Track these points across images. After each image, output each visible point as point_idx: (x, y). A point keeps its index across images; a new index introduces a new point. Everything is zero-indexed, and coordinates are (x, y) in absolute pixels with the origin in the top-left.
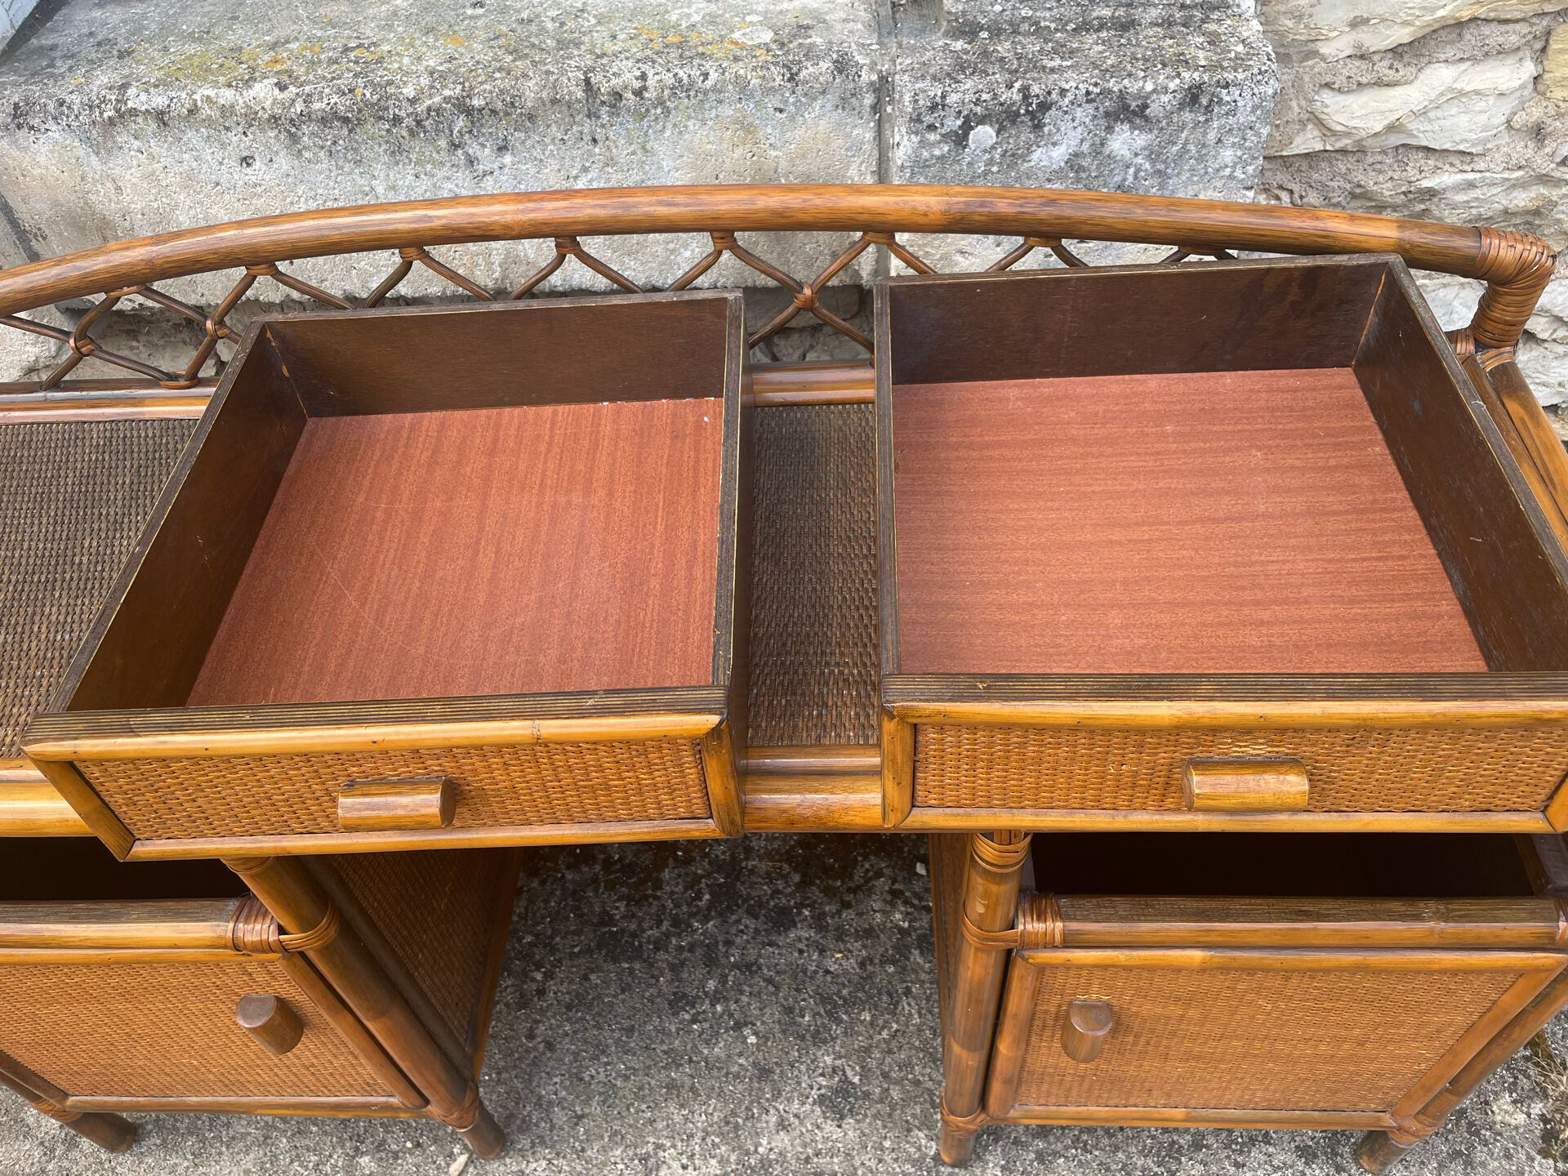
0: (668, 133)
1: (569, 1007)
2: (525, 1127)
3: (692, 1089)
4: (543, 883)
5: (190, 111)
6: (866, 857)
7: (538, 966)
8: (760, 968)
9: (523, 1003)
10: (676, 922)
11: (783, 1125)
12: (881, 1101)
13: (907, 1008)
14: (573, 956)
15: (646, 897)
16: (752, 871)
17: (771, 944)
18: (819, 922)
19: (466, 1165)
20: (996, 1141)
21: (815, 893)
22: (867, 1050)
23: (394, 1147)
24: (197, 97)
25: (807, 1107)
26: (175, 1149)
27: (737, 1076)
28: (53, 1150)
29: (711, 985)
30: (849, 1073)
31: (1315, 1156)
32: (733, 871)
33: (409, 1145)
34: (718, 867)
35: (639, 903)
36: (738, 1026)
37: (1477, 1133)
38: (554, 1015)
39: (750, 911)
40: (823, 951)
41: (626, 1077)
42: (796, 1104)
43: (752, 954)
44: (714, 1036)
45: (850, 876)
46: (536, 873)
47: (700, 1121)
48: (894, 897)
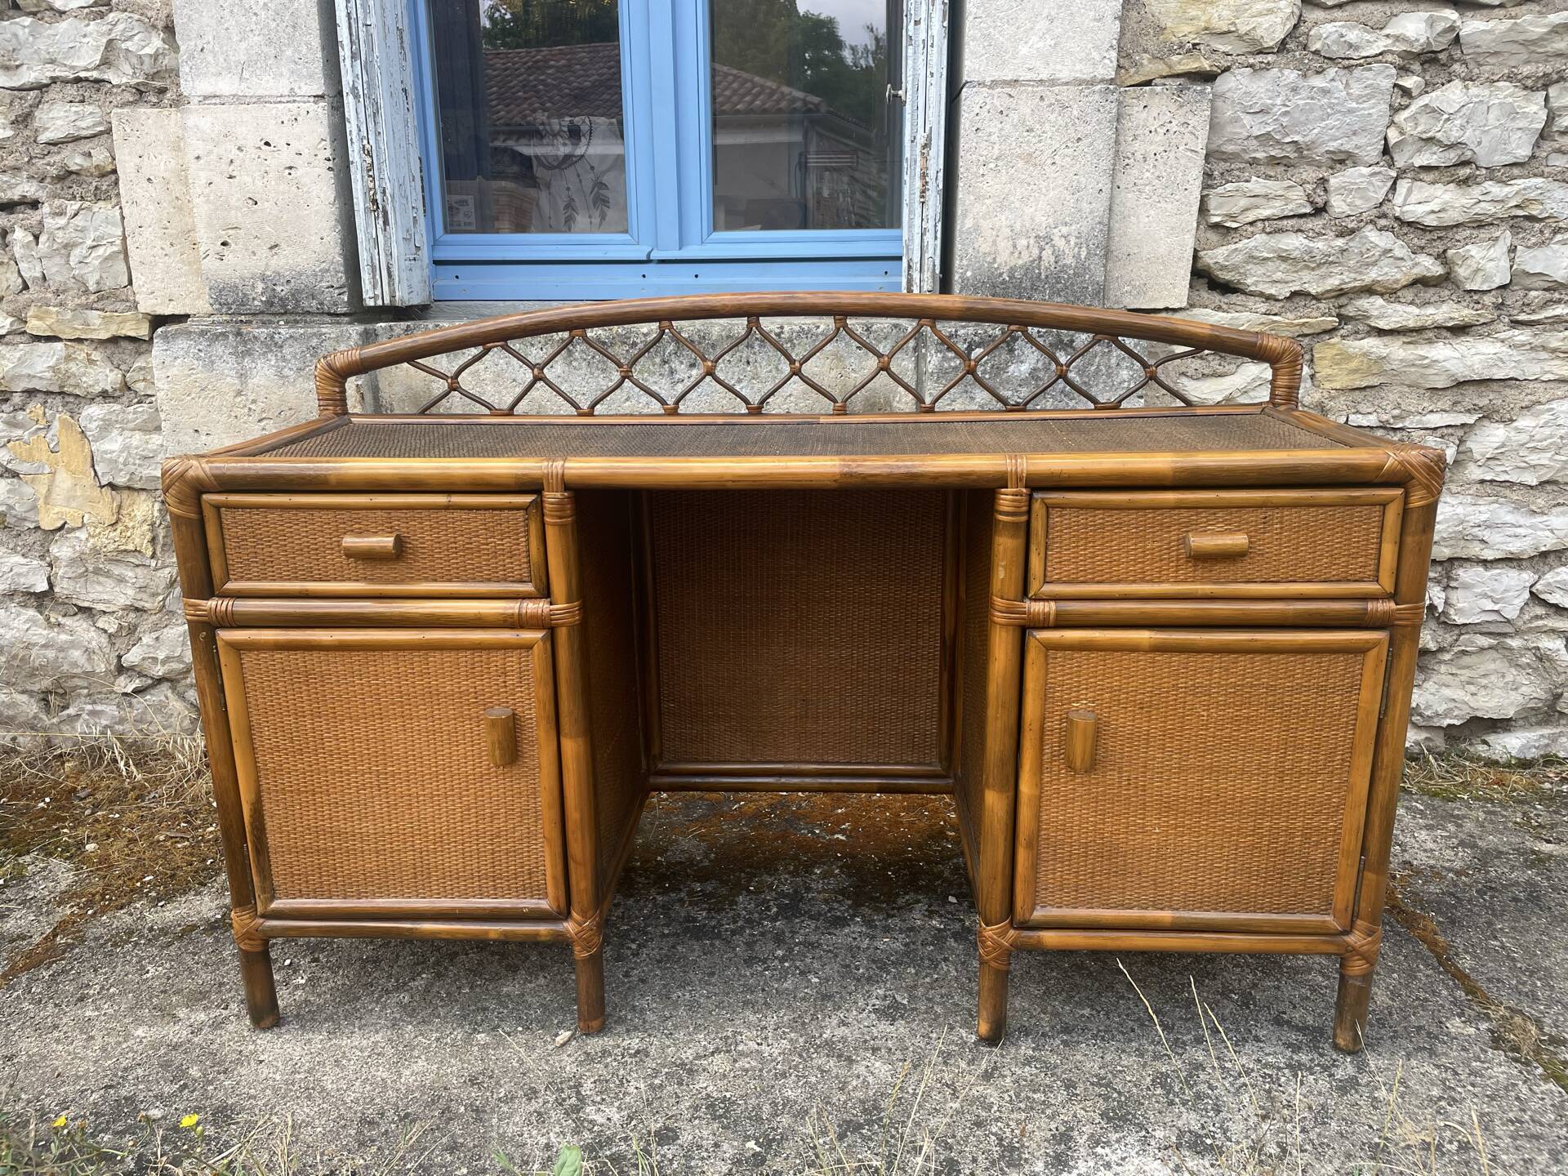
1: (659, 962)
2: (621, 1021)
3: (766, 1003)
4: (637, 901)
6: (906, 893)
7: (633, 941)
9: (619, 958)
10: (749, 921)
11: (843, 1023)
12: (927, 1013)
13: (945, 968)
14: (663, 936)
15: (724, 910)
16: (813, 898)
17: (830, 934)
18: (869, 923)
19: (569, 1040)
20: (1027, 1035)
22: (915, 987)
23: (507, 1029)
25: (864, 1015)
26: (312, 1030)
27: (803, 999)
28: (201, 1030)
29: (780, 953)
30: (899, 998)
31: (1300, 1048)
32: (796, 897)
33: (520, 1029)
34: (785, 896)
35: (718, 911)
36: (802, 973)
37: (1436, 1038)
38: (647, 965)
39: (811, 918)
40: (873, 938)
41: (708, 997)
42: (855, 1013)
43: (813, 938)
44: (783, 978)
45: (894, 902)
46: (632, 896)
47: (772, 1021)
48: (931, 914)
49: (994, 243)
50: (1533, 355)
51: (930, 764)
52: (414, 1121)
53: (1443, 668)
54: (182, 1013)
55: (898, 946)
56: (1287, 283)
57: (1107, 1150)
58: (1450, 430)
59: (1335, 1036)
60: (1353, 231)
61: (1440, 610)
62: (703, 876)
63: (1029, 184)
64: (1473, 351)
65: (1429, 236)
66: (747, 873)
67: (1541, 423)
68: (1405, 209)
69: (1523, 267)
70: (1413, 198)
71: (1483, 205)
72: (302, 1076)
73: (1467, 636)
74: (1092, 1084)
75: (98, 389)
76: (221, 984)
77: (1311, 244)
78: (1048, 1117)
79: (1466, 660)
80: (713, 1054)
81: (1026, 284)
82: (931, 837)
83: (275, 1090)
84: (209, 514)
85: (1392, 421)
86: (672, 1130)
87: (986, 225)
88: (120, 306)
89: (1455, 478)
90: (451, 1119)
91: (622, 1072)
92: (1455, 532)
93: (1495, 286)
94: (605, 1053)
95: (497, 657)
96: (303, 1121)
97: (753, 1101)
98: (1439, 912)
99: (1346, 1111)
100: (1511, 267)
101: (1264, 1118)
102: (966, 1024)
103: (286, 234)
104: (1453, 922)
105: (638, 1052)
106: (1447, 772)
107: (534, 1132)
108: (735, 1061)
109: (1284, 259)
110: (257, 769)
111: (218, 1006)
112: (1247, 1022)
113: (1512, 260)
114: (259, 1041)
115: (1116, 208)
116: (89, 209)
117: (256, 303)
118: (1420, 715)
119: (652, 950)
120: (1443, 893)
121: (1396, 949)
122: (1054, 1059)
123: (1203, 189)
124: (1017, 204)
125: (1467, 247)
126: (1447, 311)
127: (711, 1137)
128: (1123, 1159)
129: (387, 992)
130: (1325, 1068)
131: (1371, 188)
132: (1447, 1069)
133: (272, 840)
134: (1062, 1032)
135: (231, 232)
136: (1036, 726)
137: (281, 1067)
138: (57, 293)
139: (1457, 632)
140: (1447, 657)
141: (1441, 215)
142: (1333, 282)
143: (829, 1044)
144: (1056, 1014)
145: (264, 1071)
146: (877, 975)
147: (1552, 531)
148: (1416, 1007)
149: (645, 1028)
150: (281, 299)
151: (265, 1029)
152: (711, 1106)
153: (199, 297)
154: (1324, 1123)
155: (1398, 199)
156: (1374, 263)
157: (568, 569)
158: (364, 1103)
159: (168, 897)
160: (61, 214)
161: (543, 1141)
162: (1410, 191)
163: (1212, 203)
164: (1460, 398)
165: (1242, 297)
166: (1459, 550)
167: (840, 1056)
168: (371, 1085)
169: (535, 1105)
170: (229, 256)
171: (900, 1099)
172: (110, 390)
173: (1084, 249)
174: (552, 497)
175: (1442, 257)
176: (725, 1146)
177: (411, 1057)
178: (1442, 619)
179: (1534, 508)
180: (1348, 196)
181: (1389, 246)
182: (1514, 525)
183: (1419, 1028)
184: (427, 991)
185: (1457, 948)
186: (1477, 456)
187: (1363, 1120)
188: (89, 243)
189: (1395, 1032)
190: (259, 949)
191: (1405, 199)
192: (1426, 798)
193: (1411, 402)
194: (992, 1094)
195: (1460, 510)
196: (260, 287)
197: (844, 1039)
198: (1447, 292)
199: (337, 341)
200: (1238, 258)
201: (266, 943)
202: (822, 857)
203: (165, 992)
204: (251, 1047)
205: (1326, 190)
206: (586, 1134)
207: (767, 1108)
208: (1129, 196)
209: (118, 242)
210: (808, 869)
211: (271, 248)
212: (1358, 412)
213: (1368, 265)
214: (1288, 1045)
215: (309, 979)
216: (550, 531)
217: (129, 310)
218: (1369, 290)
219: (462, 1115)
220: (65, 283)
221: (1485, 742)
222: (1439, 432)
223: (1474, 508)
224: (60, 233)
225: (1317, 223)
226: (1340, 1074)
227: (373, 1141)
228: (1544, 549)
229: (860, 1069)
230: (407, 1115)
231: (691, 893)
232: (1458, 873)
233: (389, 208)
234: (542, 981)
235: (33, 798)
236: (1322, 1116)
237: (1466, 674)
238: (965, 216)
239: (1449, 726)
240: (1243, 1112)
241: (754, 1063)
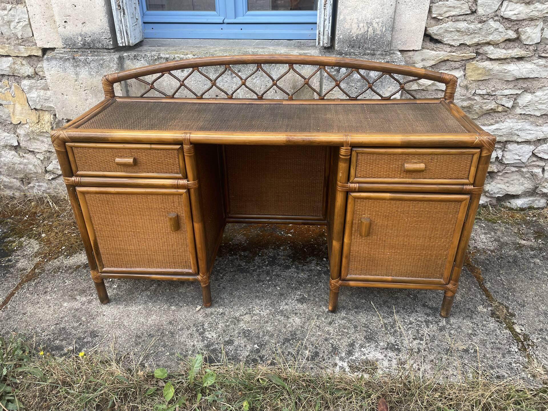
0: (275, 69)
1: (229, 281)
2: (217, 302)
3: (262, 297)
4: (223, 259)
5: (174, 59)
6: (310, 257)
7: (221, 273)
8: (281, 276)
9: (217, 280)
10: (259, 267)
11: (286, 304)
12: (313, 301)
13: (320, 285)
14: (231, 272)
15: (251, 262)
16: (279, 258)
17: (284, 272)
18: (297, 268)
19: (200, 309)
20: (344, 309)
21: (296, 263)
22: (310, 292)
23: (181, 305)
24: (176, 56)
25: (293, 301)
26: (120, 304)
27: (274, 295)
28: (85, 304)
29: (268, 278)
30: (305, 295)
31: (430, 315)
32: (274, 258)
33: (185, 305)
34: (270, 257)
35: (249, 263)
36: (275, 286)
37: (473, 312)
38: (225, 282)
39: (279, 266)
40: (298, 273)
41: (245, 294)
42: (290, 300)
43: (279, 273)
44: (268, 288)
45: (306, 260)
46: (221, 256)
47: (264, 303)
48: (317, 264)
49: (351, 25)
50: (545, 69)
51: (319, 216)
52: (153, 337)
53: (499, 178)
54: (78, 297)
55: (306, 276)
56: (458, 40)
57: (365, 349)
58: (512, 96)
59: (441, 312)
60: (485, 21)
61: (500, 159)
62: (244, 249)
63: (365, 2)
64: (524, 67)
65: (513, 23)
66: (259, 249)
67: (545, 94)
68: (505, 13)
69: (545, 36)
70: (508, 9)
71: (534, 12)
72: (117, 320)
73: (508, 168)
74: (363, 327)
75: (26, 74)
76: (90, 287)
77: (469, 26)
78: (348, 338)
79: (507, 175)
80: (245, 314)
81: (362, 41)
82: (320, 236)
83: (109, 325)
84: (69, 150)
85: (491, 92)
86: (232, 341)
87: (348, 18)
88: (31, 44)
89: (511, 112)
90: (164, 336)
91: (217, 320)
92: (509, 132)
93: (534, 43)
94: (212, 314)
95: (171, 198)
96: (118, 336)
97: (257, 331)
98: (483, 266)
99: (441, 338)
100: (541, 36)
101: (414, 339)
102: (325, 305)
103: (88, 18)
104: (486, 270)
105: (222, 313)
106: (495, 212)
107: (190, 341)
108: (252, 317)
109: (458, 31)
110: (94, 230)
111: (89, 295)
112: (414, 305)
113: (542, 33)
114: (103, 308)
115: (397, 11)
116: (15, 8)
117: (79, 44)
118: (489, 193)
119: (227, 277)
120: (485, 259)
121: (466, 280)
122: (352, 318)
123: (431, 3)
124: (360, 10)
125: (526, 28)
126: (516, 52)
127: (244, 343)
128: (369, 352)
129: (143, 291)
130: (436, 322)
131: (493, 5)
132: (475, 323)
133: (101, 251)
134: (355, 308)
135: (67, 17)
136: (350, 222)
137: (111, 317)
138: (7, 39)
139: (505, 166)
140: (500, 174)
141: (518, 16)
142: (476, 40)
143: (282, 311)
144: (354, 302)
145: (105, 319)
146: (298, 287)
147: (543, 132)
148: (469, 301)
149: (224, 305)
150: (88, 43)
151: (105, 304)
152: (244, 333)
153: (58, 41)
154: (433, 341)
155: (503, 9)
156: (491, 34)
157: (193, 170)
158: (137, 330)
159: (70, 255)
160: (5, 9)
161: (192, 344)
162: (507, 6)
163: (434, 9)
164: (517, 84)
165: (442, 45)
166: (509, 138)
167: (285, 316)
168: (139, 324)
169: (190, 332)
170: (68, 28)
171: (302, 331)
172: (31, 75)
173: (384, 28)
174: (186, 147)
175: (517, 31)
176: (248, 346)
177: (151, 314)
178: (501, 161)
179: (538, 124)
180: (484, 7)
181: (497, 27)
182: (530, 130)
183: (469, 309)
184: (155, 291)
185: (486, 280)
186: (520, 105)
187: (446, 341)
188: (17, 21)
189: (461, 310)
190: (101, 282)
191: (506, 9)
192: (486, 222)
193: (499, 85)
194: (331, 330)
195: (511, 124)
196: (80, 38)
197: (286, 310)
198: (517, 44)
199: (110, 62)
200: (441, 31)
201: (103, 280)
202: (283, 242)
203: (72, 290)
204: (101, 310)
205: (476, 5)
206: (206, 342)
207: (261, 333)
208: (403, 6)
209: (27, 20)
210: (279, 248)
211: (83, 24)
212: (479, 89)
213: (489, 34)
214: (426, 314)
215: (118, 286)
216: (186, 158)
217: (34, 46)
218: (488, 44)
219: (167, 335)
220: (10, 35)
221: (509, 203)
222: (508, 97)
223: (516, 124)
224: (6, 17)
225: (472, 18)
226: (441, 324)
227: (140, 343)
228: (539, 138)
229: (291, 320)
230: (150, 334)
231: (240, 256)
232: (492, 251)
233: (125, 8)
234: (192, 288)
235: (22, 216)
236: (433, 339)
237: (506, 179)
238: (340, 14)
239: (498, 197)
240: (409, 337)
241: (258, 318)
